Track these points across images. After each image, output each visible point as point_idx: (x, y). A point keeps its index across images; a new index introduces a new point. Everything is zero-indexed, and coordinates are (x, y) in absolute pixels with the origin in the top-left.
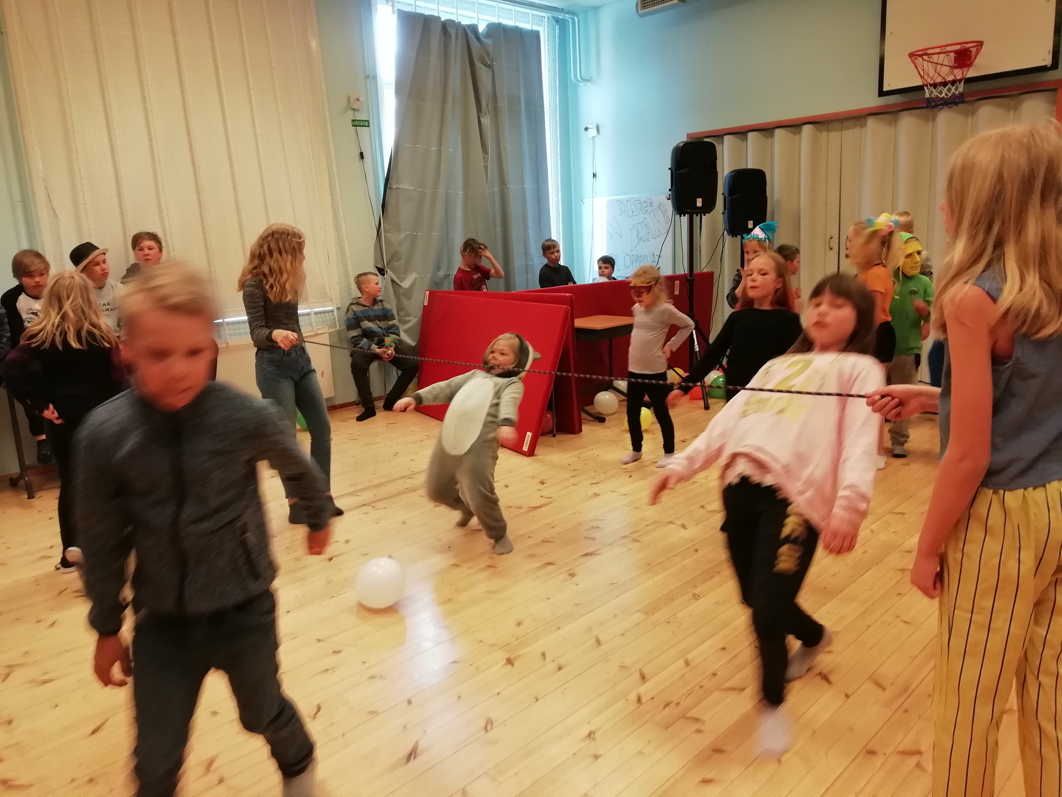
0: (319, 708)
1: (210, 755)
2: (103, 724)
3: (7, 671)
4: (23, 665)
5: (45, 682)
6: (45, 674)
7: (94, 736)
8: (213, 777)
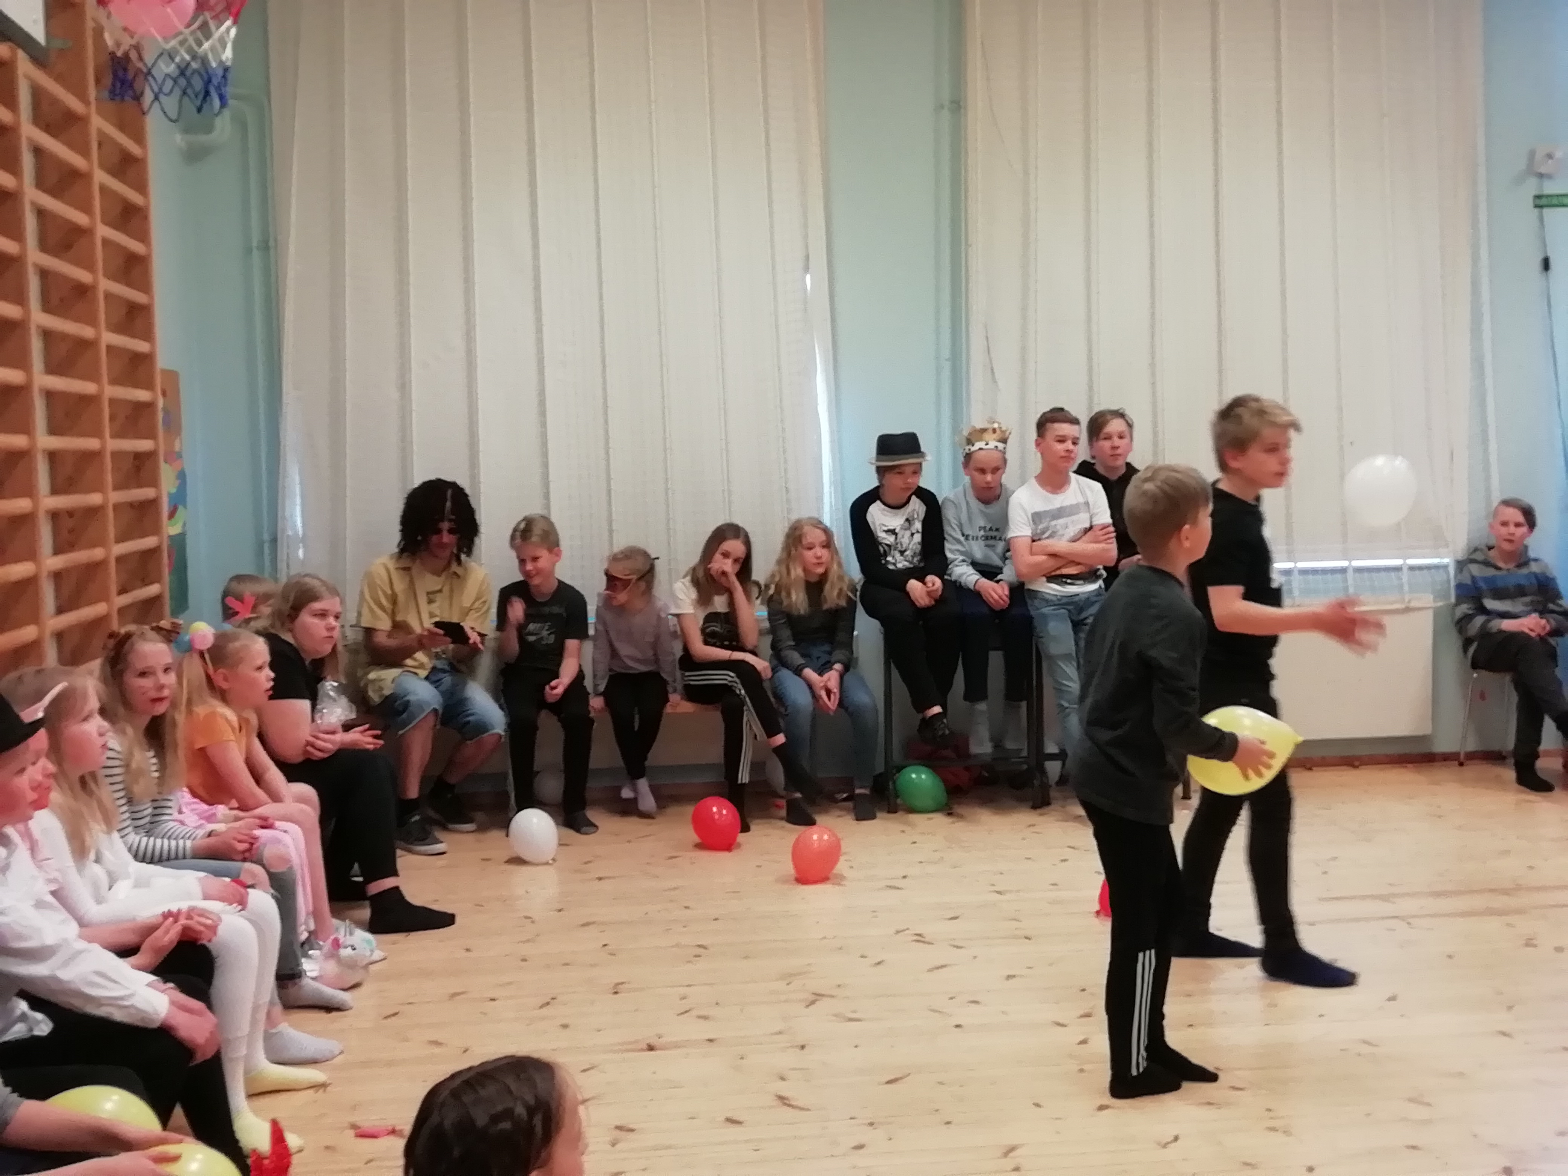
0: (1176, 1139)
1: (1014, 1142)
2: (901, 1078)
3: (814, 997)
4: (832, 996)
5: (851, 1020)
6: (854, 1012)
7: (889, 1086)
8: (1009, 1163)
